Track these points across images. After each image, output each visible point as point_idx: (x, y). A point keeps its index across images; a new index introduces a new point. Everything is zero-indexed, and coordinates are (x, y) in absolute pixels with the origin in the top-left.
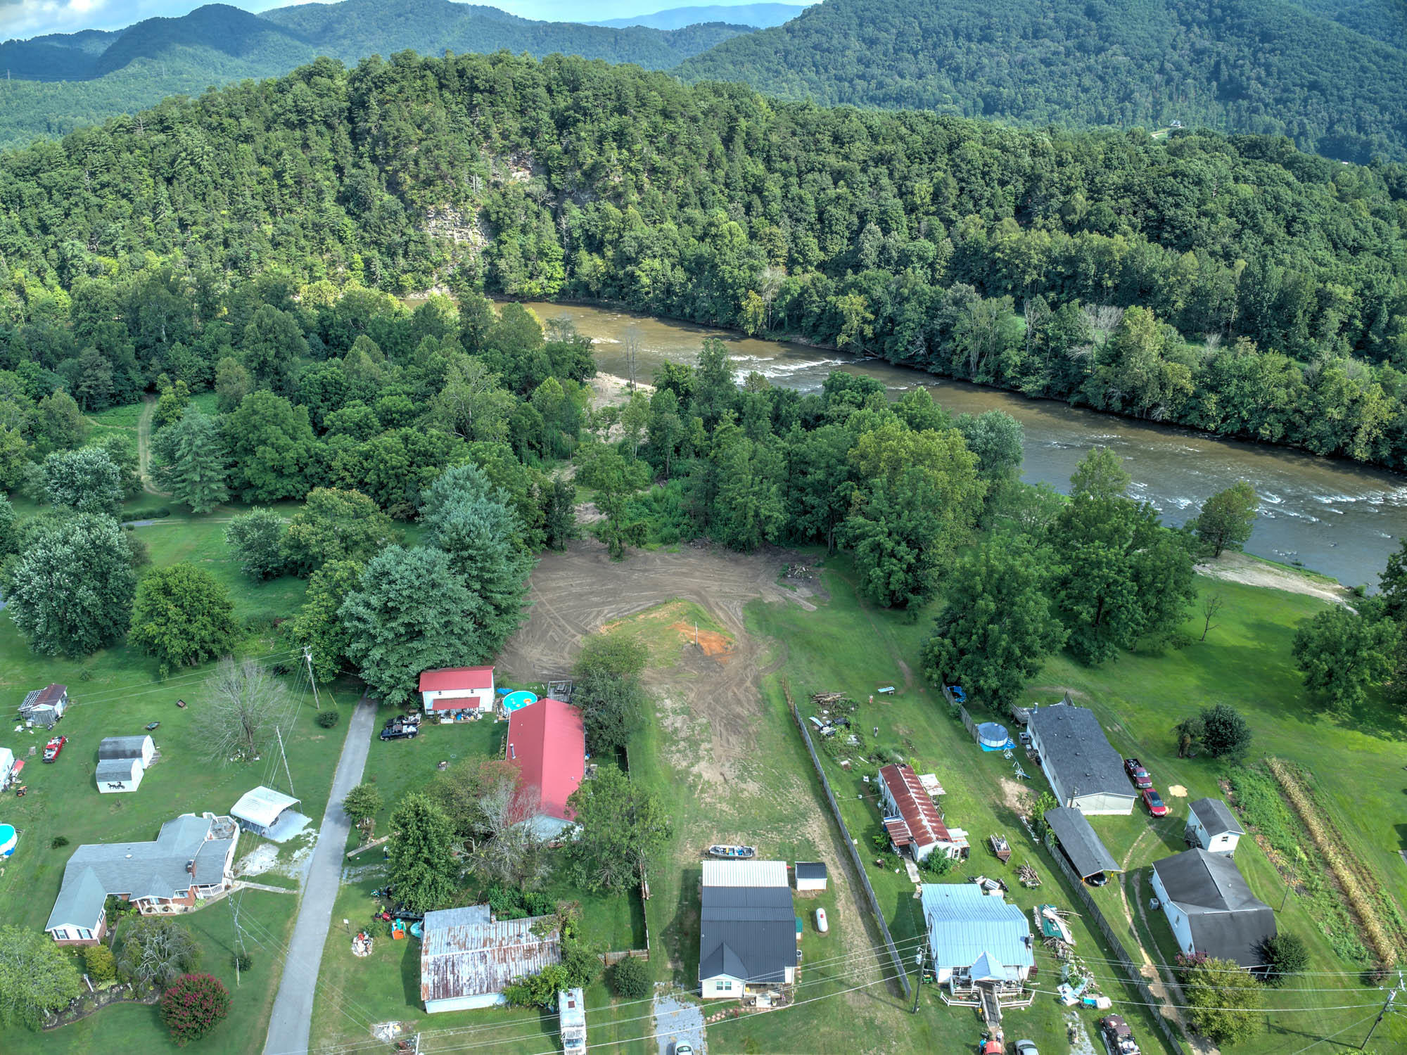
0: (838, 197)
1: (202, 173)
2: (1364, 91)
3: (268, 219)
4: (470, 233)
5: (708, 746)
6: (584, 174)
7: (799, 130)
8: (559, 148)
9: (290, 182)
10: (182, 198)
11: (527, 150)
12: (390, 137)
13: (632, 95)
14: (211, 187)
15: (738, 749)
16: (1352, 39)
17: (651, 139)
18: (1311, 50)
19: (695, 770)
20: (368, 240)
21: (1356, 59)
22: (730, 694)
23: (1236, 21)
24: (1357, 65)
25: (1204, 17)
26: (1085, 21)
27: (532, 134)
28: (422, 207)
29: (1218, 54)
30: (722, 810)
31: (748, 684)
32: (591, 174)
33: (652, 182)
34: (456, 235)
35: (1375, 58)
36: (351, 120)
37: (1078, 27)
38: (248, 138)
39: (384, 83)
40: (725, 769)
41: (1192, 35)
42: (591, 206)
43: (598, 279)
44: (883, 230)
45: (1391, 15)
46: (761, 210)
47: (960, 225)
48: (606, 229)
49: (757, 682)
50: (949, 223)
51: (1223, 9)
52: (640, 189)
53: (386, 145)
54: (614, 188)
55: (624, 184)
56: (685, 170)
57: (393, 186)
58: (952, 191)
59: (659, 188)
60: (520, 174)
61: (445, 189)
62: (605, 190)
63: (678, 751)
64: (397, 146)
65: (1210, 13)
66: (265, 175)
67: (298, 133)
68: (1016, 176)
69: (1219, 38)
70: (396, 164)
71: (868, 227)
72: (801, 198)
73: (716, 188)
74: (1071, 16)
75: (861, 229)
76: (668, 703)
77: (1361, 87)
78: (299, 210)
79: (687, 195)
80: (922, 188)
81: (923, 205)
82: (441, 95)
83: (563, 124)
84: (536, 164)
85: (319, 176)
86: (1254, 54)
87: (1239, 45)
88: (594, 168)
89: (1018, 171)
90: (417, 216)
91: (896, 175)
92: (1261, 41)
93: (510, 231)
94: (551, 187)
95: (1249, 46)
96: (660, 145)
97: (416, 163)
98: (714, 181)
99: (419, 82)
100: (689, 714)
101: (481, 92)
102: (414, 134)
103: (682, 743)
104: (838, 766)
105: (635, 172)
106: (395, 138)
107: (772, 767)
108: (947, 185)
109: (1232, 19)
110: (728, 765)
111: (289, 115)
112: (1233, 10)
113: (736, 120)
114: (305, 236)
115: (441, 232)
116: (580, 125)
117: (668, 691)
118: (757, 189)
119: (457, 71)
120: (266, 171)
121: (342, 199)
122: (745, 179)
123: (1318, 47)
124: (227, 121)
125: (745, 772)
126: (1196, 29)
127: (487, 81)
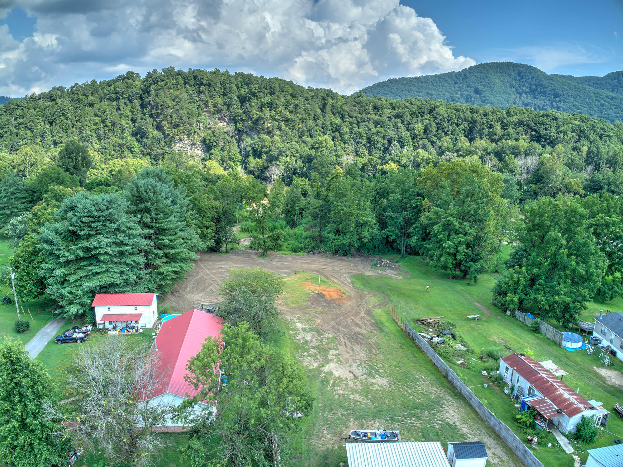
0: (378, 132)
1: (67, 119)
2: (603, 115)
3: (97, 141)
4: (196, 150)
5: (335, 352)
6: (253, 123)
7: (357, 105)
8: (240, 111)
9: (109, 124)
10: (56, 131)
11: (225, 112)
12: (159, 105)
13: (277, 86)
14: (71, 126)
15: (362, 355)
16: (596, 92)
17: (286, 106)
18: (578, 99)
19: (326, 369)
20: (145, 152)
21: (598, 101)
22: (349, 320)
23: (542, 90)
24: (599, 103)
25: (528, 90)
26: (474, 95)
27: (228, 105)
28: (173, 137)
29: (535, 105)
30: (355, 401)
31: (363, 314)
32: (256, 123)
33: (286, 125)
34: (189, 150)
35: (607, 99)
36: (141, 98)
37: (471, 97)
38: (91, 105)
39: (158, 81)
40: (354, 368)
41: (522, 98)
42: (256, 137)
43: (258, 168)
44: (400, 145)
45: (612, 82)
46: (340, 138)
47: (439, 143)
48: (263, 146)
49: (369, 313)
50: (433, 143)
51: (536, 85)
52: (280, 129)
53: (157, 108)
54: (268, 128)
55: (273, 126)
56: (302, 121)
57: (159, 128)
58: (434, 128)
59: (289, 128)
60: (222, 124)
61: (185, 129)
62: (263, 130)
63: (309, 355)
64: (162, 109)
65: (530, 88)
66: (97, 121)
67: (115, 103)
68: (464, 122)
69: (535, 98)
70: (161, 117)
71: (393, 143)
72: (359, 132)
73: (317, 129)
74: (468, 93)
75: (389, 145)
76: (299, 325)
77: (602, 113)
78: (112, 138)
79: (303, 132)
80: (419, 127)
81: (419, 135)
82: (185, 87)
83: (243, 100)
84: (230, 119)
85: (123, 122)
86: (552, 103)
87: (544, 100)
88: (258, 120)
89: (465, 120)
90: (170, 141)
91: (405, 122)
92: (554, 98)
93: (215, 149)
94: (236, 129)
95: (549, 100)
96: (290, 109)
97: (171, 117)
98: (317, 125)
99: (175, 81)
100: (317, 332)
101: (205, 85)
102: (171, 103)
103: (313, 350)
104: (456, 364)
105: (278, 121)
106: (161, 105)
107: (396, 366)
108: (431, 125)
109: (541, 89)
110: (355, 365)
111: (111, 95)
112: (541, 85)
113: (327, 100)
114: (114, 150)
115: (181, 149)
116: (251, 100)
117: (299, 318)
118: (338, 129)
119: (194, 76)
120: (98, 119)
121: (134, 134)
122: (331, 125)
123: (581, 97)
124: (81, 97)
125: (372, 371)
126: (524, 95)
127: (207, 80)
